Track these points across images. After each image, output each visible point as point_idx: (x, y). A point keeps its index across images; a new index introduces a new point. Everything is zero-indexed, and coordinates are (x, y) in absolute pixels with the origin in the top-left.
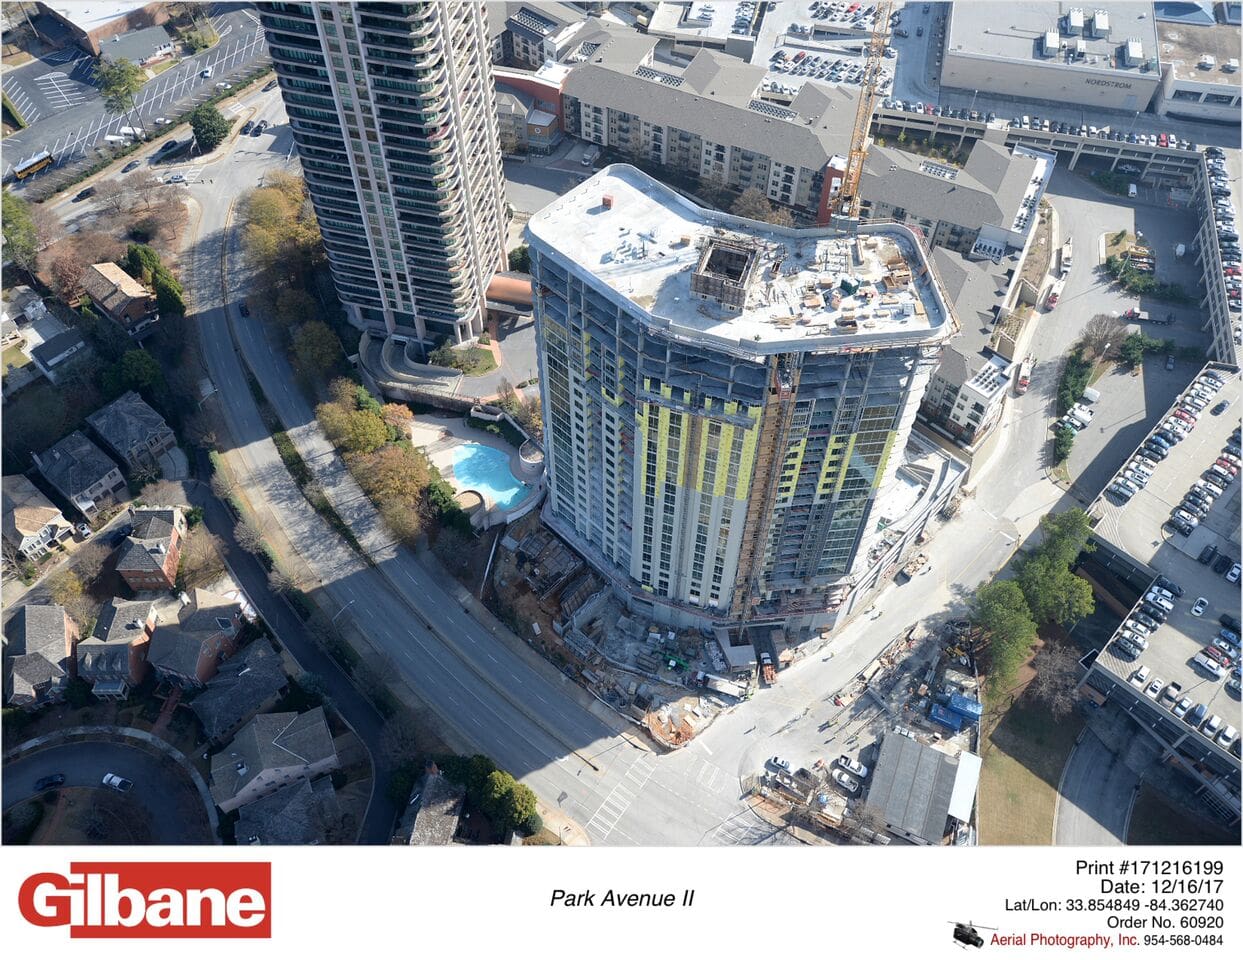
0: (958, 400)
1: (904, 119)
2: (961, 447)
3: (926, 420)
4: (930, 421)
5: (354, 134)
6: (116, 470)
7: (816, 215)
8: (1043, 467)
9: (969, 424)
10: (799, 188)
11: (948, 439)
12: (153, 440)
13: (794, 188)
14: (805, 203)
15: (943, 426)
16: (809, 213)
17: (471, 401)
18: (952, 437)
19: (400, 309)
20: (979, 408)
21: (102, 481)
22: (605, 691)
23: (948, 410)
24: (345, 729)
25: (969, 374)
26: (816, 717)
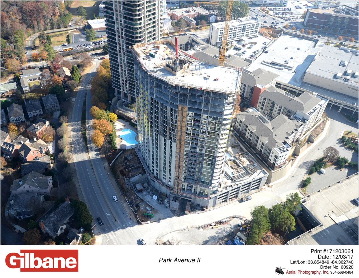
0: (271, 154)
1: (289, 87)
2: (270, 170)
3: (261, 159)
4: (262, 160)
5: (119, 36)
6: (41, 110)
7: (251, 101)
8: (298, 188)
9: (273, 163)
10: (247, 92)
11: (266, 166)
12: (53, 106)
13: (246, 91)
14: (248, 97)
15: (266, 163)
16: (249, 100)
17: (133, 118)
18: (268, 166)
19: (125, 92)
20: (276, 157)
21: (37, 111)
22: (130, 200)
23: (268, 157)
24: (57, 186)
25: (276, 146)
26: (190, 231)
